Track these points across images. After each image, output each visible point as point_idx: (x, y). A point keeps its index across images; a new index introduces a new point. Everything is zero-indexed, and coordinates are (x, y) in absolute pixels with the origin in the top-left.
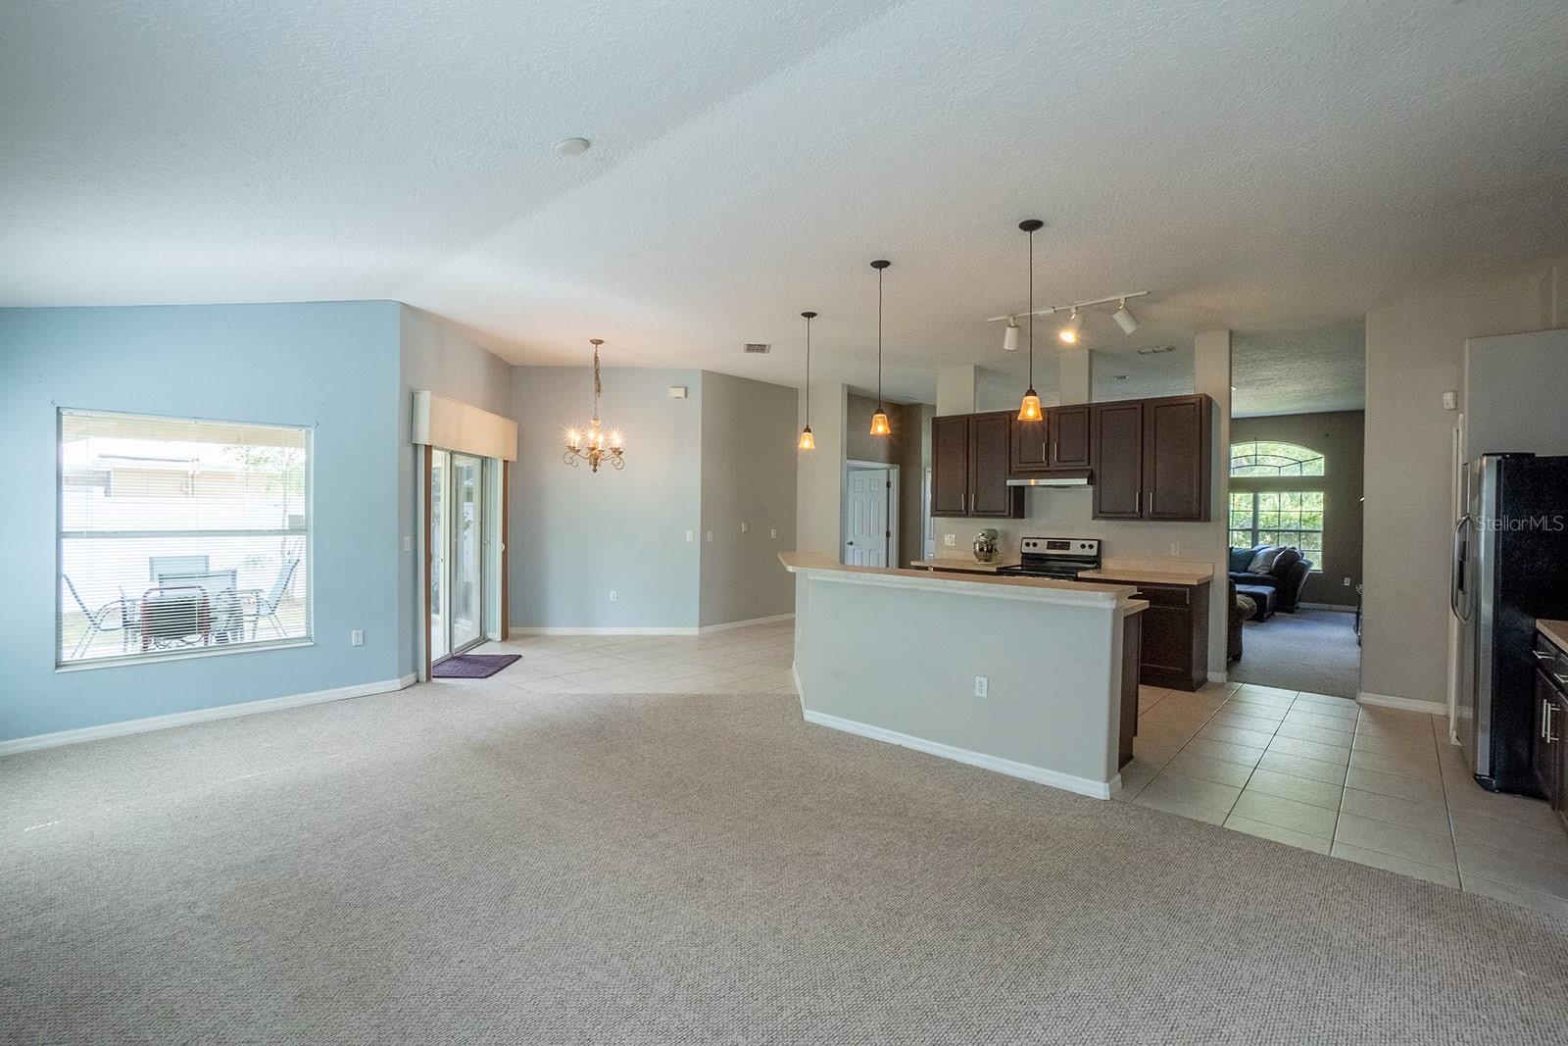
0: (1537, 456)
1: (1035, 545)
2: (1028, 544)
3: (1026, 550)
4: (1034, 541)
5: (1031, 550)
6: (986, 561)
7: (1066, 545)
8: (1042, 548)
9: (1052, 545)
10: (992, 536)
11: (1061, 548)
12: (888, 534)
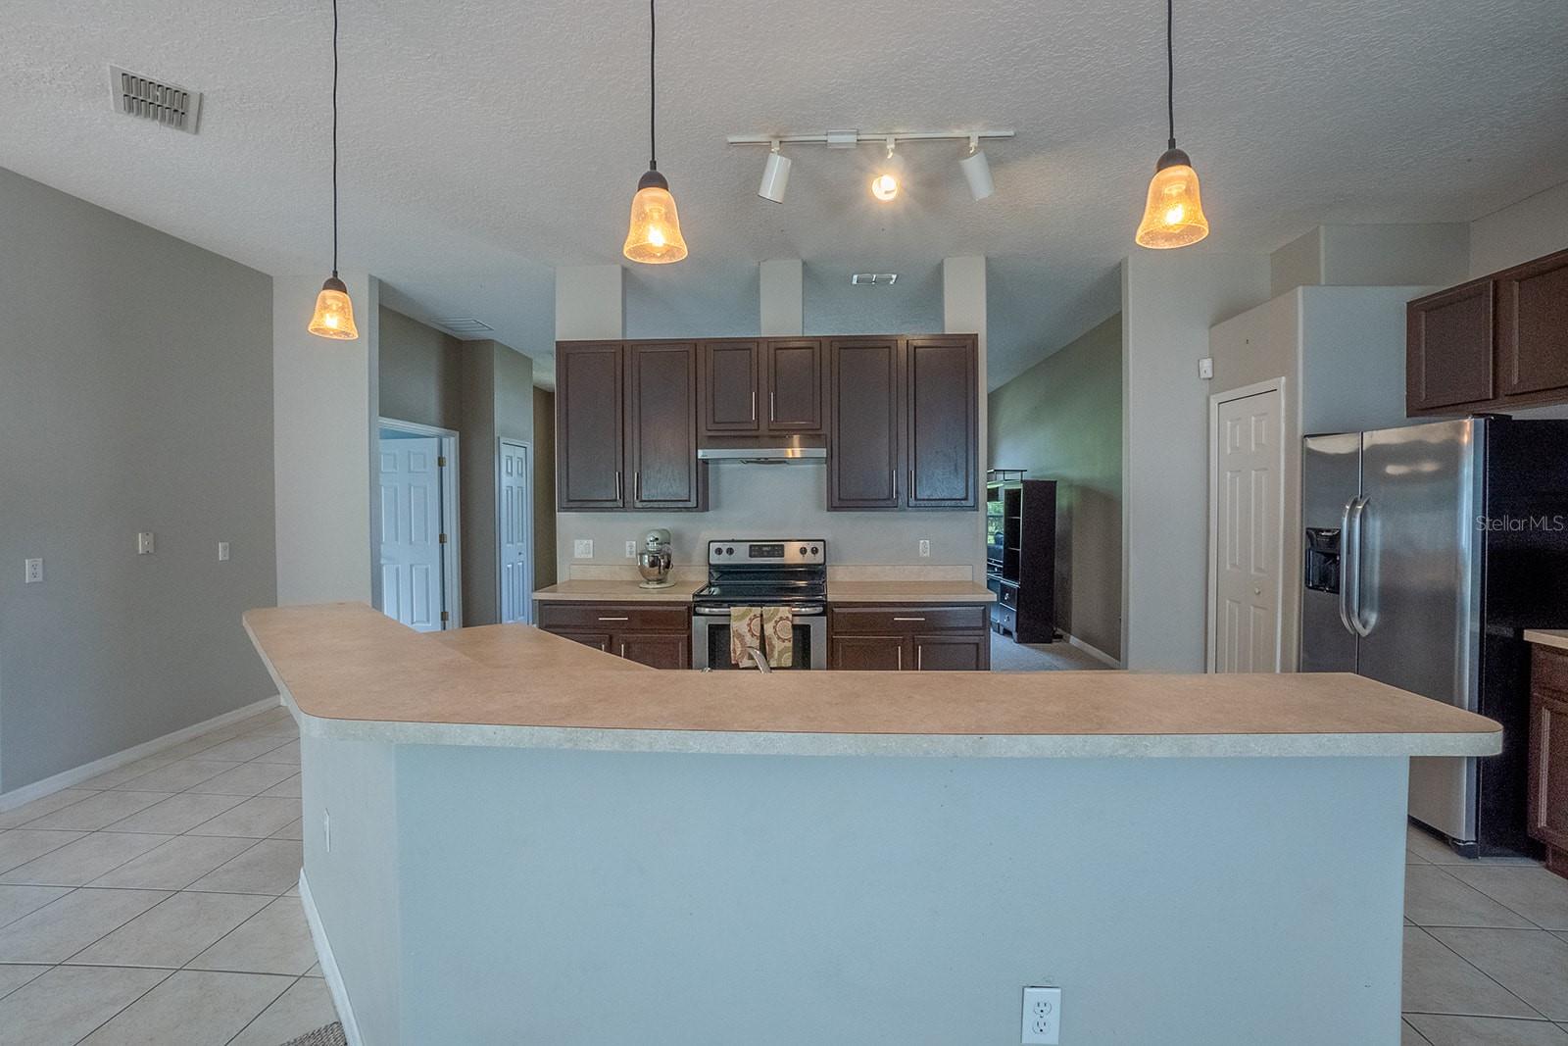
0: (1513, 419)
1: (730, 551)
2: (719, 551)
3: (715, 559)
4: (729, 545)
5: (723, 559)
6: (660, 581)
7: (778, 550)
8: (742, 556)
9: (756, 550)
10: (665, 539)
11: (770, 554)
12: (442, 539)
